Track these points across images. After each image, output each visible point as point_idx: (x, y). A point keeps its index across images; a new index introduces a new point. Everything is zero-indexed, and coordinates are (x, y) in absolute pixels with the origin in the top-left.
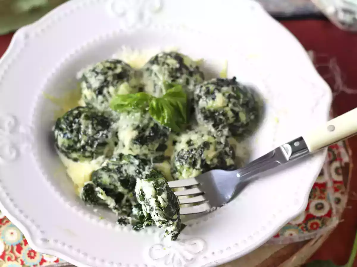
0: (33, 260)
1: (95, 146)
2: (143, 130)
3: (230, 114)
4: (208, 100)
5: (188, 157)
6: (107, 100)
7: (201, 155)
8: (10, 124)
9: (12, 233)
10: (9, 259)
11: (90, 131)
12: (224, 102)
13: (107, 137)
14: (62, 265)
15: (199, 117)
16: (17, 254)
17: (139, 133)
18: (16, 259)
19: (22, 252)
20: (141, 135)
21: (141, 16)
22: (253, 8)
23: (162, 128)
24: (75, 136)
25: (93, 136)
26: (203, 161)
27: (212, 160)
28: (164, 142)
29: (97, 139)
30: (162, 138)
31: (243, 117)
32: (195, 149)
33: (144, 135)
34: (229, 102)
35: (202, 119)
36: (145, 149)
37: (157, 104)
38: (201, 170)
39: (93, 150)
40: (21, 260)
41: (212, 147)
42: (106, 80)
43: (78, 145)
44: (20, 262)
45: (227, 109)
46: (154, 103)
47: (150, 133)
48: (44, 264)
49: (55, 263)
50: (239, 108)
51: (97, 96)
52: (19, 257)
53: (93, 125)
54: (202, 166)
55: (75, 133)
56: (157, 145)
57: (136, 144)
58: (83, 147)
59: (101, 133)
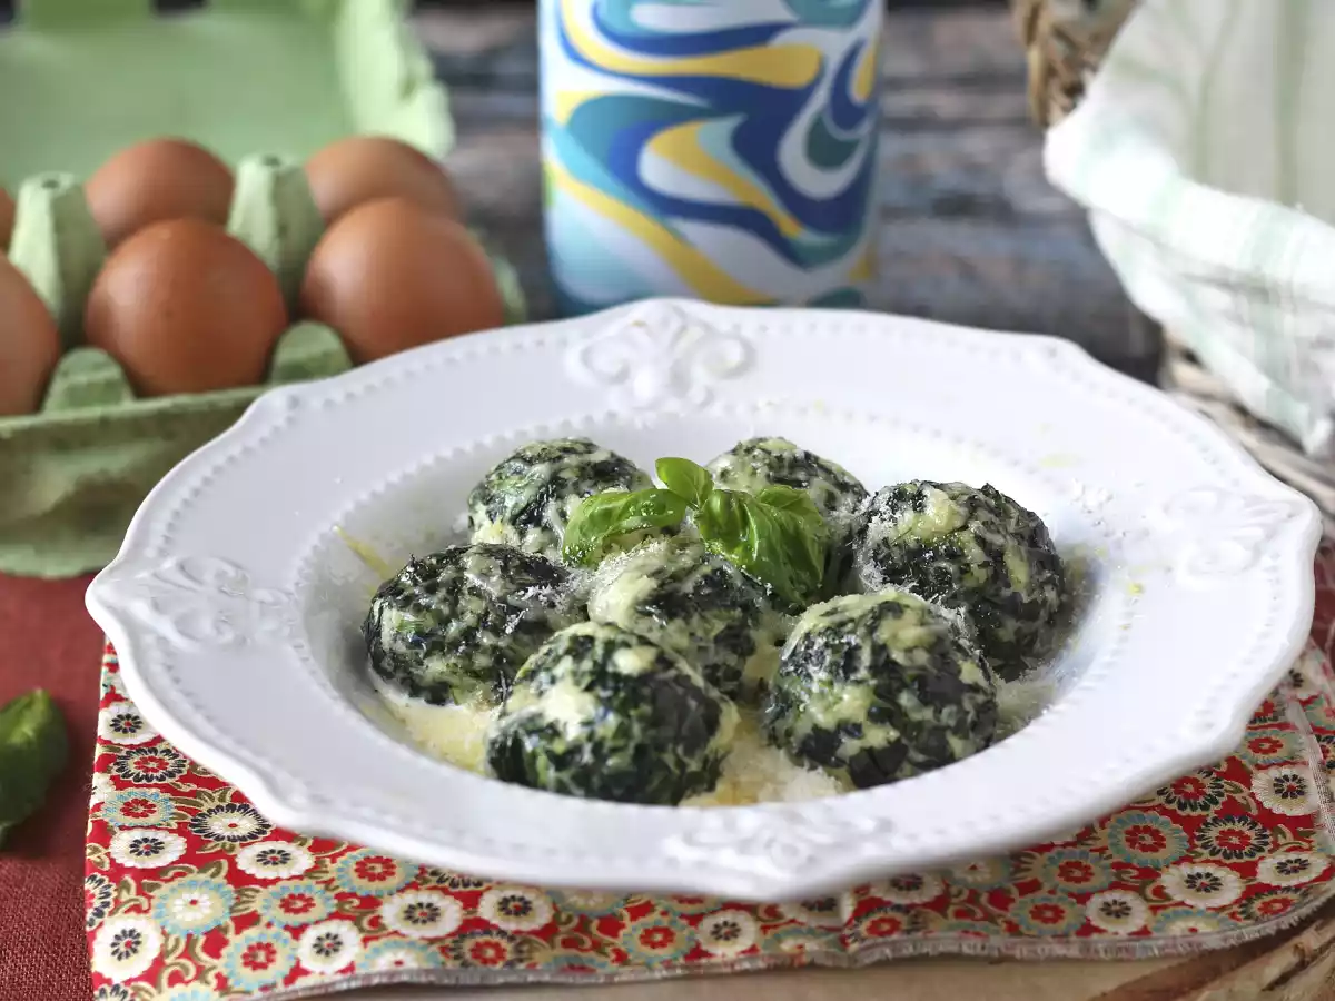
0: (260, 973)
1: (509, 630)
2: (675, 578)
3: (974, 554)
4: (898, 515)
5: (827, 645)
6: (555, 541)
7: (872, 629)
8: (220, 575)
9: (194, 902)
10: (175, 979)
11: (494, 587)
12: (953, 513)
13: (552, 605)
14: (365, 983)
15: (869, 571)
16: (204, 957)
17: (662, 585)
18: (201, 973)
19: (224, 952)
20: (667, 588)
21: (678, 381)
22: (1052, 353)
23: (739, 583)
24: (445, 600)
25: (502, 600)
26: (879, 650)
27: (909, 650)
28: (744, 625)
29: (515, 610)
30: (738, 613)
31: (1019, 571)
32: (852, 620)
33: (677, 591)
34: (971, 516)
35: (879, 578)
36: (681, 631)
37: (727, 504)
38: (873, 682)
39: (502, 643)
40: (218, 976)
41: (909, 616)
42: (555, 479)
43: (454, 628)
44: (214, 982)
45: (966, 537)
46: (716, 503)
47: (697, 588)
48: (302, 982)
49: (339, 977)
50: (1005, 537)
51: (522, 534)
52: (214, 967)
53: (504, 569)
54: (875, 669)
55: (442, 593)
56: (719, 627)
57: (650, 614)
58: (468, 634)
59: (532, 591)
